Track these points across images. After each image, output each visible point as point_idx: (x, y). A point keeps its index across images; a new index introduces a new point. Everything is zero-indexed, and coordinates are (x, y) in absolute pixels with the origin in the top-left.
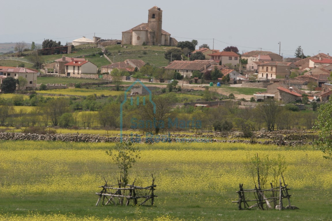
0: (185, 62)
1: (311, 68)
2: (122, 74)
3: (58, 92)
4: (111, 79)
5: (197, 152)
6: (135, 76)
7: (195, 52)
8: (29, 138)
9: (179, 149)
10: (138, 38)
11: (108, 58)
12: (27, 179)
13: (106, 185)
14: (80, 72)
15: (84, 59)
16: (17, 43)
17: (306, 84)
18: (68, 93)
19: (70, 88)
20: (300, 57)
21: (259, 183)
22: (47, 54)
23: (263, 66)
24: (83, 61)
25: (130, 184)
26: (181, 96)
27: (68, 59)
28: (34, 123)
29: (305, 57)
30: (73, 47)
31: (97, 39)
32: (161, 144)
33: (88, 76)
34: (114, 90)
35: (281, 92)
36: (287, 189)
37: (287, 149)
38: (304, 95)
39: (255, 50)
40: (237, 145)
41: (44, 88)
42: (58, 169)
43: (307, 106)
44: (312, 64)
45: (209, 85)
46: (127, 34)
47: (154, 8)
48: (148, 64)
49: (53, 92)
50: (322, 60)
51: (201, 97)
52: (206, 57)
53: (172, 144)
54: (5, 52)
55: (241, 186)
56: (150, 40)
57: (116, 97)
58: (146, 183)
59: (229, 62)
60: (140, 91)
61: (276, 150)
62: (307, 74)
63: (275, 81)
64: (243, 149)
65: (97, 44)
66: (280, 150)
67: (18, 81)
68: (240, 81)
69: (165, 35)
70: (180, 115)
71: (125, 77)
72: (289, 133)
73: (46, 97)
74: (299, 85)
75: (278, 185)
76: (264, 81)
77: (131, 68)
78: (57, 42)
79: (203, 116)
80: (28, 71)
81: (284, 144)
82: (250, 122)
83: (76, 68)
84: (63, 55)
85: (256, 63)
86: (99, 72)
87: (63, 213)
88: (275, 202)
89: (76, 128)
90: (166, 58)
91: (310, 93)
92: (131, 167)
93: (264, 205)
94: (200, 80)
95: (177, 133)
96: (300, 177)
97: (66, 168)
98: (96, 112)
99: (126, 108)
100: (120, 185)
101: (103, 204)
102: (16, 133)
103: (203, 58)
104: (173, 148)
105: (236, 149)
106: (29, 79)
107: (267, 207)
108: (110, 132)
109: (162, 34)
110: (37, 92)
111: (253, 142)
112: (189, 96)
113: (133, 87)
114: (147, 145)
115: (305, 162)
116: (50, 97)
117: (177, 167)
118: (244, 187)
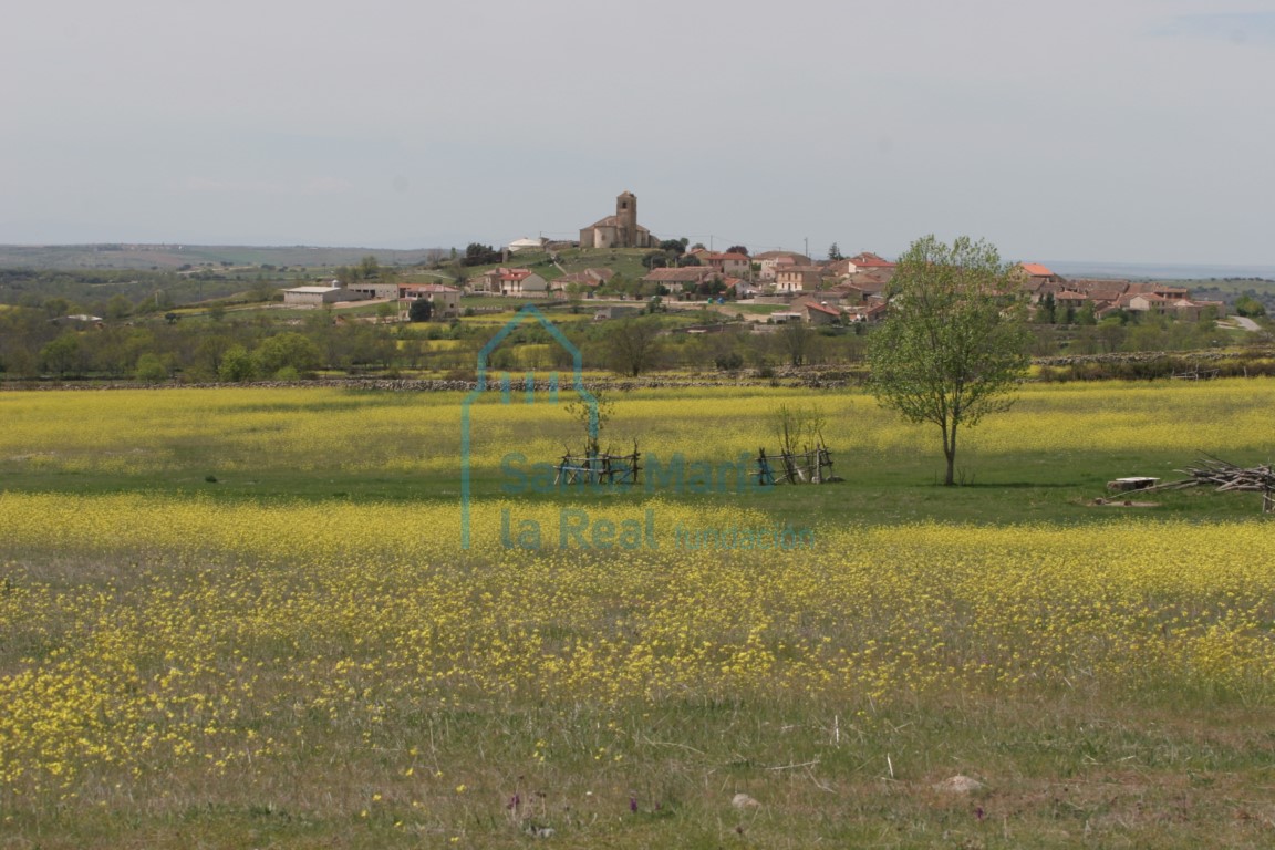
0: (672, 269)
1: (851, 275)
2: (582, 290)
3: (490, 319)
4: (566, 297)
5: (695, 401)
6: (601, 291)
7: (684, 256)
8: (453, 388)
9: (669, 397)
10: (604, 238)
11: (560, 267)
12: (454, 448)
13: (569, 455)
14: (521, 288)
15: (526, 271)
16: (430, 250)
17: (845, 297)
18: (506, 319)
19: (508, 312)
20: (836, 257)
21: (788, 447)
22: (473, 264)
23: (783, 273)
24: (525, 273)
25: (602, 452)
26: (667, 319)
27: (504, 271)
28: (458, 363)
29: (842, 259)
30: (510, 253)
31: (544, 240)
32: (643, 391)
33: (533, 294)
34: (570, 313)
35: (811, 309)
36: (827, 454)
37: (823, 394)
38: (844, 313)
39: (771, 250)
40: (751, 389)
41: (470, 313)
42: (498, 431)
43: (848, 328)
44: (852, 268)
45: (706, 302)
46: (587, 233)
47: (625, 193)
48: (618, 274)
49: (483, 318)
50: (866, 262)
51: (696, 320)
52: (702, 261)
53: (658, 390)
54: (413, 263)
55: (762, 451)
56: (621, 239)
57: (573, 322)
58: (626, 450)
59: (735, 268)
60: (608, 314)
61: (807, 395)
62: (846, 283)
63: (801, 294)
64: (758, 395)
65: (544, 247)
66: (814, 395)
67: (433, 305)
68: (751, 296)
69: (642, 232)
70: (667, 346)
71: (586, 294)
72: (824, 369)
73: (473, 326)
74: (835, 298)
75: (815, 448)
76: (785, 295)
77: (594, 280)
78: (487, 247)
79: (699, 347)
80: (448, 289)
81: (818, 386)
82: (770, 356)
83: (515, 283)
84: (497, 266)
85: (773, 268)
86: (548, 289)
87: (508, 498)
88: (810, 472)
89: (518, 370)
90: (644, 265)
91: (851, 310)
92: (601, 428)
93: (796, 477)
94: (693, 296)
95: (663, 374)
96: (848, 435)
97: (509, 431)
98: (546, 346)
99: (589, 338)
100: (588, 454)
101: (565, 482)
102: (434, 381)
103: (698, 263)
104: (661, 397)
105: (750, 395)
106: (450, 301)
107: (800, 480)
108: (569, 374)
109: (637, 231)
110: (462, 319)
111: (774, 385)
112: (678, 318)
113: (597, 308)
114: (622, 393)
115: (849, 412)
116: (479, 325)
117: (668, 425)
118: (767, 453)
